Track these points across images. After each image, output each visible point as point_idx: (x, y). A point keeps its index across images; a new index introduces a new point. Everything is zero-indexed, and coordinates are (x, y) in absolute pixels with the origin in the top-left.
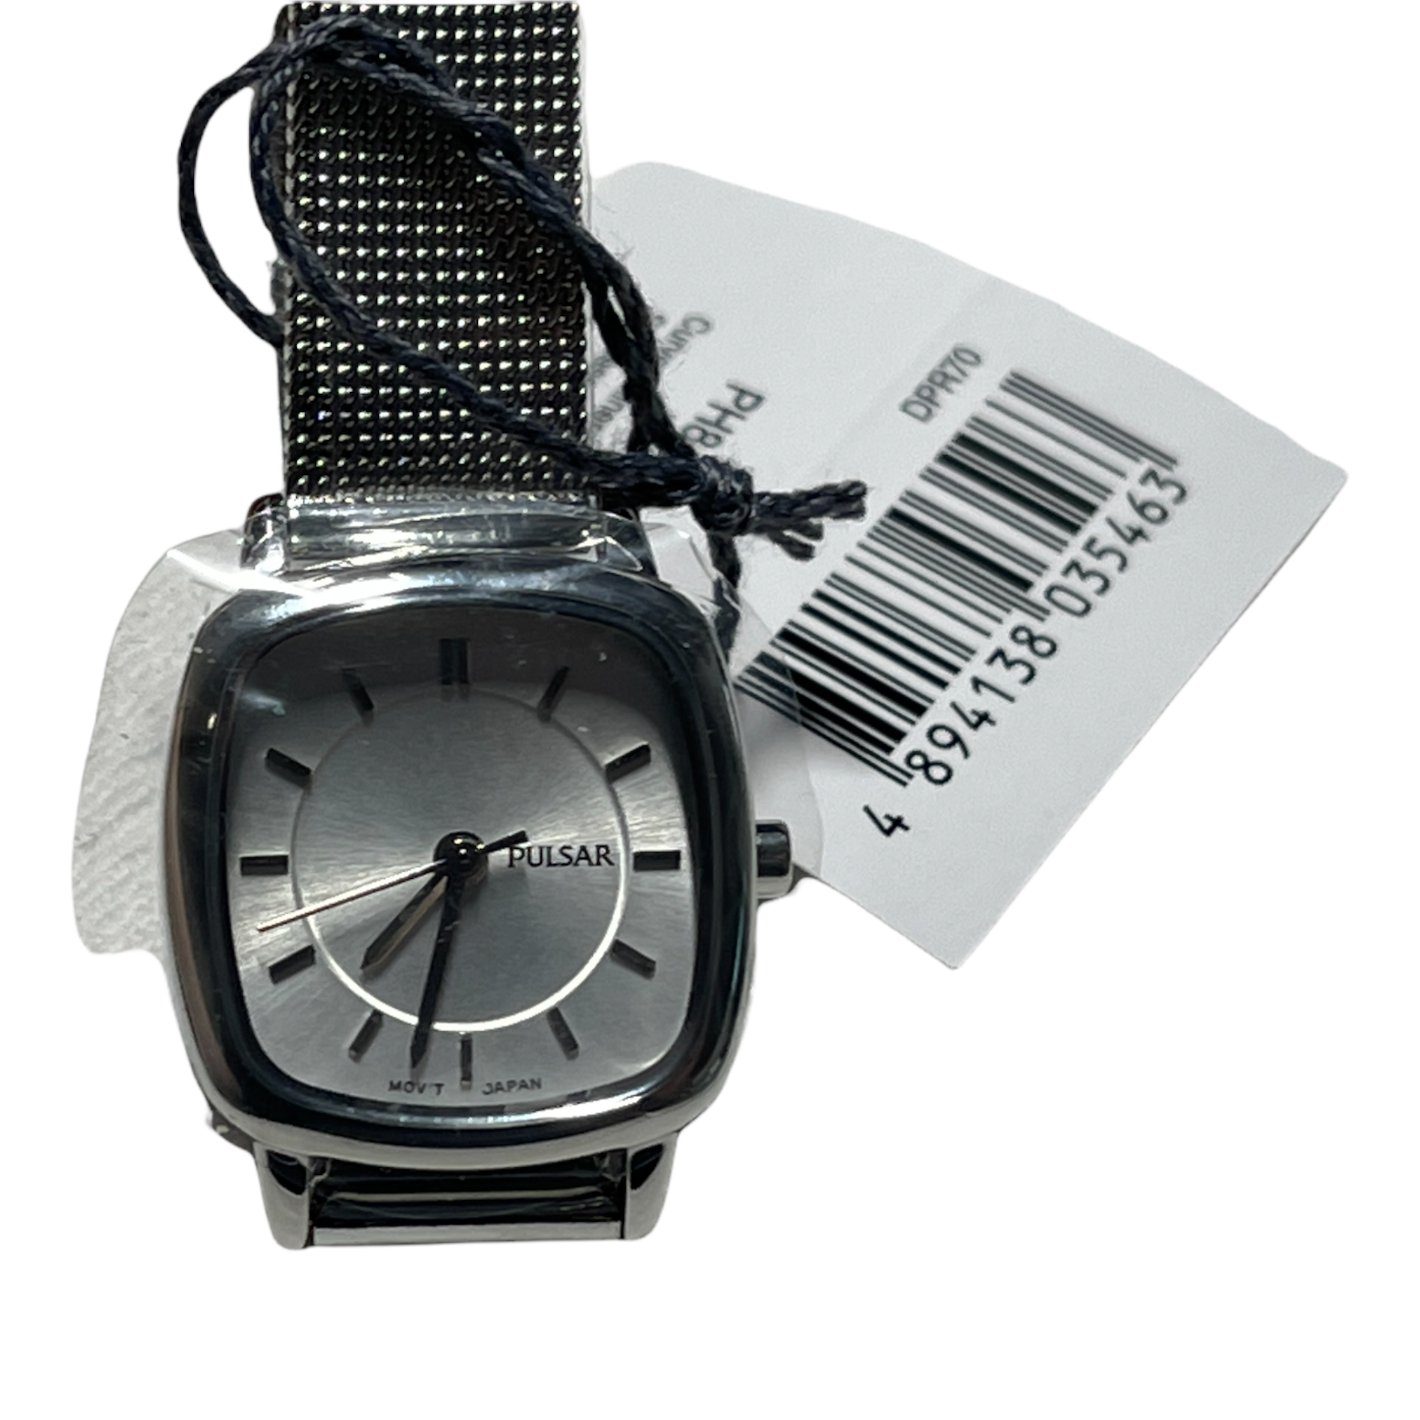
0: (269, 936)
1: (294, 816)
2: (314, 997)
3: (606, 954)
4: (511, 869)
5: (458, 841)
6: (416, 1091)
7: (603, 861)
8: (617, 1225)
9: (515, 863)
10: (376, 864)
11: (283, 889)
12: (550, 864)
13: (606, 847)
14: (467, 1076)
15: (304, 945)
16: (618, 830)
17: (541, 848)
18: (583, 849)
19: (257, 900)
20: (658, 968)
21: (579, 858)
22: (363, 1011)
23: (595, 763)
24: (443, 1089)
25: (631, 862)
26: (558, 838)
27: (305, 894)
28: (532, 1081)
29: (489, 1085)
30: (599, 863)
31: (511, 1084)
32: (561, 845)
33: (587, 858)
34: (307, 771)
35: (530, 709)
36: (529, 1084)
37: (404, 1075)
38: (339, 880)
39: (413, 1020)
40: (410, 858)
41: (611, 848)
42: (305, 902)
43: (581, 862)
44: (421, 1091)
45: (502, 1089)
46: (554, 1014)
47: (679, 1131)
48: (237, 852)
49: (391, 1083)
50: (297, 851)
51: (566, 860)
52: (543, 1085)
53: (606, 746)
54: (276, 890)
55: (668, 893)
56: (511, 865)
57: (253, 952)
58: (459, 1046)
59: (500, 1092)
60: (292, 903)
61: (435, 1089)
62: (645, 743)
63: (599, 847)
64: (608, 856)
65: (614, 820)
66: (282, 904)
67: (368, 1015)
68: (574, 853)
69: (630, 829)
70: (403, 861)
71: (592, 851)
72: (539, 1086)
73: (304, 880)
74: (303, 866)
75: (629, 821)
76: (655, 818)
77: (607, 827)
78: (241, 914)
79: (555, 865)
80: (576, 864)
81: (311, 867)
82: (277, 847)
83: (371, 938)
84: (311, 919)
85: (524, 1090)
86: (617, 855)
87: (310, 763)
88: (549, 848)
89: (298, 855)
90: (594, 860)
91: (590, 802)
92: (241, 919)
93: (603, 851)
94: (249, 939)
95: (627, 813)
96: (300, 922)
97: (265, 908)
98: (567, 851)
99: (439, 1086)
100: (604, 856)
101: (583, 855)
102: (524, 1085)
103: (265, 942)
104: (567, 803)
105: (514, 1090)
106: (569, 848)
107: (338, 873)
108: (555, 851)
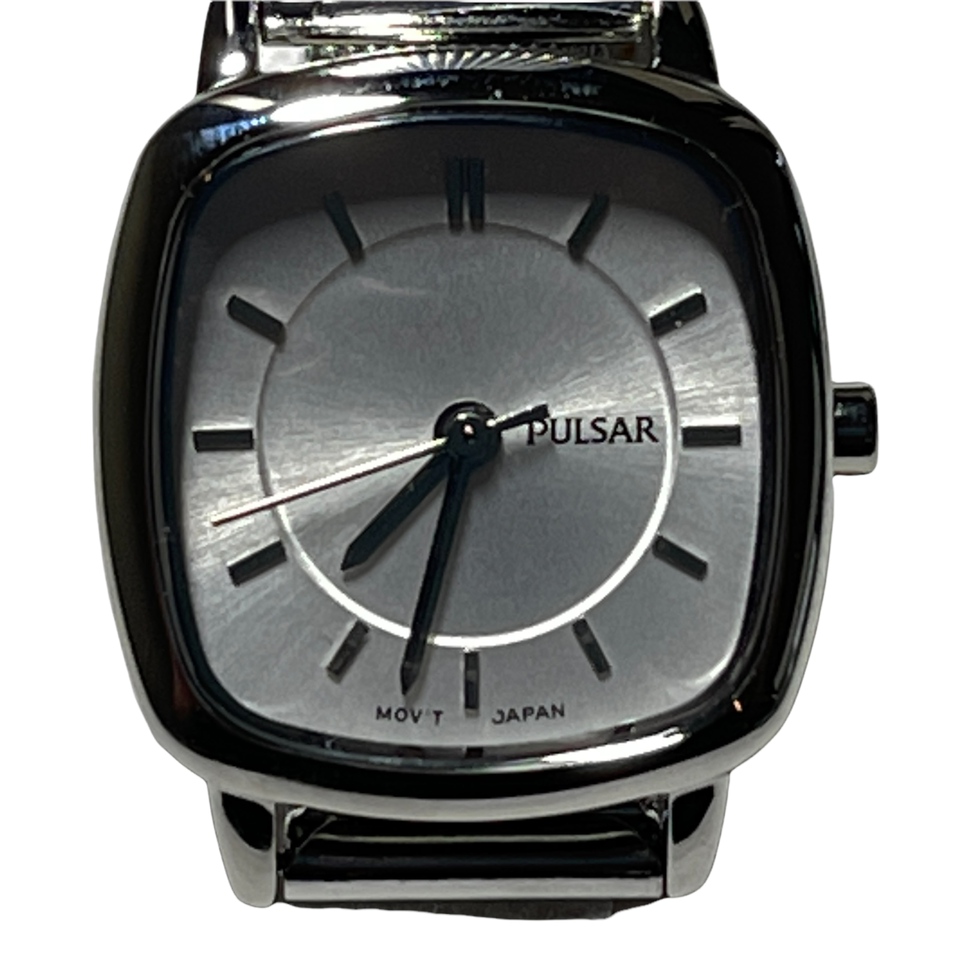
0: (227, 530)
1: (262, 379)
2: (286, 603)
3: (646, 553)
4: (531, 447)
5: (462, 417)
6: (410, 720)
7: (644, 436)
8: (660, 880)
9: (536, 439)
10: (363, 439)
11: (248, 470)
12: (579, 441)
13: (649, 419)
14: (472, 702)
15: (272, 541)
16: (664, 398)
17: (568, 421)
18: (621, 421)
19: (214, 484)
20: (711, 569)
21: (615, 433)
22: (345, 622)
23: (639, 316)
24: (442, 717)
25: (680, 437)
26: (590, 407)
27: (274, 476)
28: (554, 708)
29: (501, 713)
30: (639, 439)
31: (527, 712)
32: (594, 417)
33: (625, 432)
34: (279, 324)
35: (557, 246)
36: (549, 711)
37: (396, 699)
38: (317, 459)
39: (405, 633)
40: (404, 432)
41: (654, 420)
42: (275, 487)
43: (617, 438)
44: (416, 720)
45: (516, 717)
46: (580, 627)
47: (729, 773)
48: (191, 425)
49: (379, 711)
50: (265, 421)
51: (599, 436)
52: (566, 712)
53: (652, 293)
54: (240, 471)
55: (727, 475)
56: (531, 441)
57: (210, 547)
58: (462, 665)
59: (514, 722)
60: (258, 489)
61: (434, 717)
62: (698, 291)
63: (639, 419)
64: (652, 431)
65: (660, 386)
66: (248, 488)
67: (350, 626)
68: (609, 426)
69: (679, 397)
70: (396, 435)
71: (631, 425)
72: (562, 714)
73: (273, 459)
74: (273, 441)
75: (677, 388)
76: (709, 384)
77: (651, 395)
78: (194, 501)
79: (586, 442)
80: (612, 441)
81: (282, 444)
82: (241, 419)
83: (355, 531)
84: (282, 509)
85: (543, 719)
86: (663, 429)
87: (280, 315)
88: (578, 421)
89: (266, 428)
90: (634, 437)
91: (629, 364)
92: (195, 507)
93: (645, 424)
94: (203, 531)
95: (676, 377)
96: (267, 513)
97: (224, 493)
98: (599, 424)
99: (438, 714)
100: (647, 431)
101: (620, 429)
102: (542, 712)
103: (223, 536)
104: (602, 364)
105: (531, 719)
106: (603, 420)
107: (315, 451)
108: (585, 425)
